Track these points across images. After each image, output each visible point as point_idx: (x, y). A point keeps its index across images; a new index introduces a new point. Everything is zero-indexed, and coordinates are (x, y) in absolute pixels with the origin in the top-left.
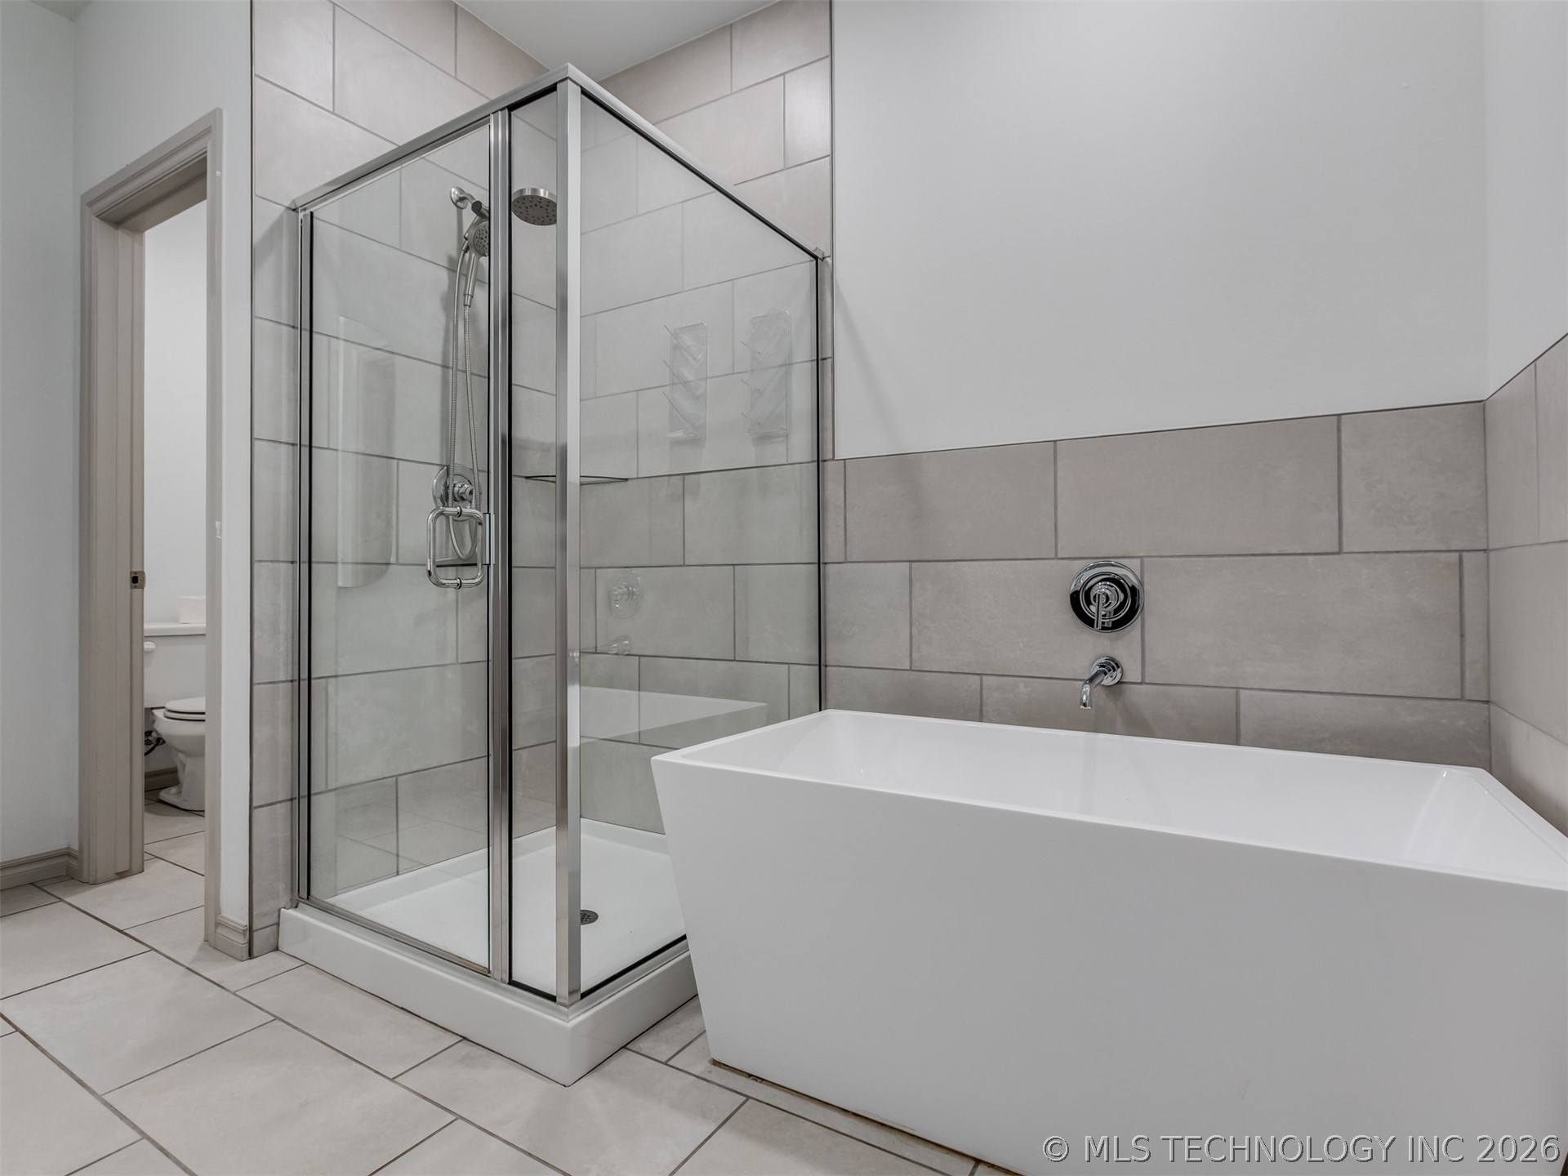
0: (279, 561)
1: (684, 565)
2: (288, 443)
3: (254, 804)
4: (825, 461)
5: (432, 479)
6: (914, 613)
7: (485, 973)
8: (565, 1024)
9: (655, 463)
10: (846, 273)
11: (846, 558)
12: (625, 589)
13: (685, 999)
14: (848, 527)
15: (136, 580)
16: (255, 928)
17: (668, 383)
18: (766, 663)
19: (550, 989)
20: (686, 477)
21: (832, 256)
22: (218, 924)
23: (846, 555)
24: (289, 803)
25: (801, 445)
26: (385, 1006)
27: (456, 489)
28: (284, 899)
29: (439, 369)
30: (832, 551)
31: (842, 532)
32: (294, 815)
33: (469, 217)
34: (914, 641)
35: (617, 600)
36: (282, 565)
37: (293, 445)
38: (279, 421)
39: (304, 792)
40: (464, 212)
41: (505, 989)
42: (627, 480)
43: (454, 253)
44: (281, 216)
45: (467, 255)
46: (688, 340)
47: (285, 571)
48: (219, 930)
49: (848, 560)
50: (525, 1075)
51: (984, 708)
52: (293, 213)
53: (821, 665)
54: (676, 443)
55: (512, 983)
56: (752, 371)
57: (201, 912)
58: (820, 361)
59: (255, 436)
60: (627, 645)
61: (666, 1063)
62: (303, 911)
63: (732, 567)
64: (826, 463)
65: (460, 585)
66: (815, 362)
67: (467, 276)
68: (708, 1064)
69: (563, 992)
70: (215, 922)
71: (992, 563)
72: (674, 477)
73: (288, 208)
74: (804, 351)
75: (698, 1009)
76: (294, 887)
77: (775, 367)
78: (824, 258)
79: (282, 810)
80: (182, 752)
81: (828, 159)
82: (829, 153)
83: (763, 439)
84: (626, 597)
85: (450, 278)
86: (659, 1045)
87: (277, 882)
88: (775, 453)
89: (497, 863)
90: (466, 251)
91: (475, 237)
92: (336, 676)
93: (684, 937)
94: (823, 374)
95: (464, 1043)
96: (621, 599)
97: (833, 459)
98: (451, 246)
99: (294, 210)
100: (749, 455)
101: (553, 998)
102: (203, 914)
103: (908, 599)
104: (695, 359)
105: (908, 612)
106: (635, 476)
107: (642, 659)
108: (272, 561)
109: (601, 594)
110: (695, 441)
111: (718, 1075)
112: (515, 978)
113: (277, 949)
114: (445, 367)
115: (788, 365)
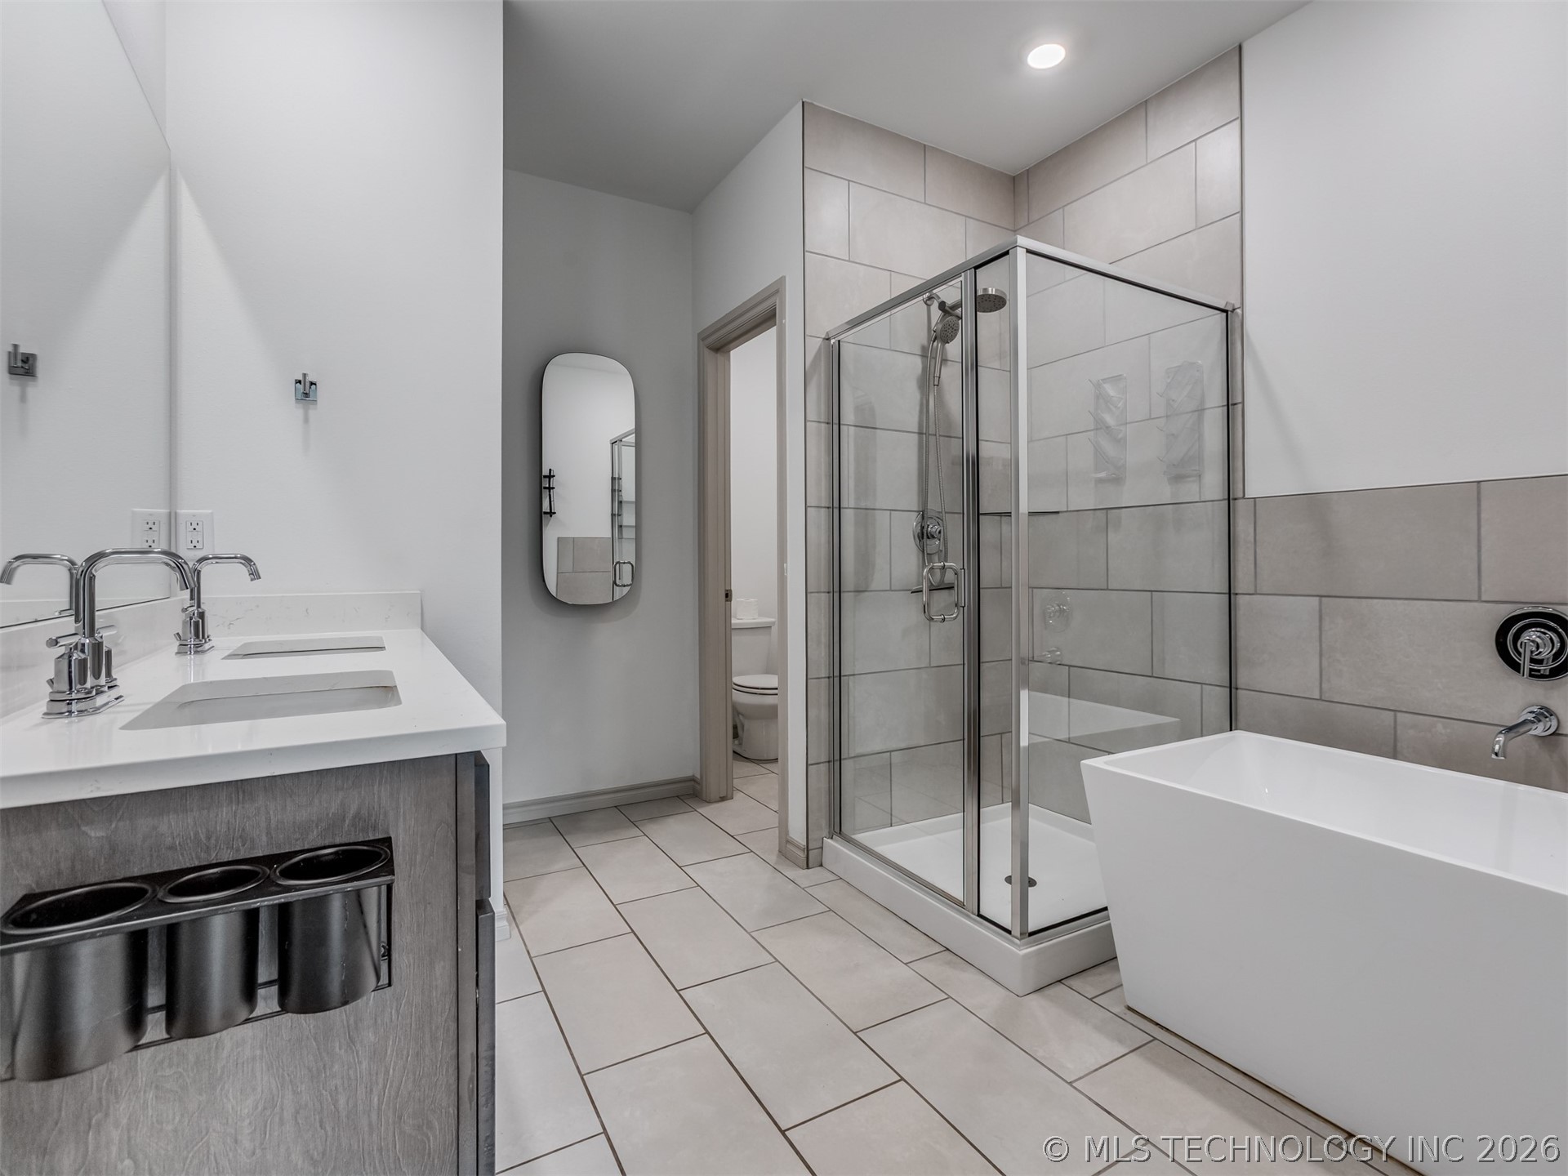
0: (821, 592)
1: (1107, 589)
2: (825, 507)
3: (809, 763)
4: (1235, 499)
5: (913, 521)
6: (1324, 645)
7: (962, 905)
8: (1018, 951)
9: (1083, 498)
10: (1255, 324)
11: (1256, 591)
12: (1057, 608)
13: (1108, 960)
14: (1258, 562)
15: (728, 595)
16: (810, 847)
17: (1092, 428)
18: (1181, 681)
19: (1007, 924)
20: (1109, 511)
21: (1242, 307)
22: (788, 842)
23: (1256, 587)
24: (827, 764)
25: (1212, 483)
26: (895, 917)
27: (929, 529)
28: (825, 832)
29: (916, 436)
30: (1243, 582)
31: (1253, 566)
32: (831, 772)
33: (936, 314)
34: (1324, 673)
35: (1050, 617)
36: (823, 594)
37: (828, 508)
38: (820, 493)
39: (837, 757)
40: (932, 307)
41: (974, 919)
42: (1058, 512)
43: (925, 342)
44: (821, 345)
45: (935, 343)
46: (1110, 390)
47: (824, 597)
48: (788, 846)
49: (1258, 592)
50: (989, 982)
51: (1399, 745)
52: (827, 341)
53: (1232, 687)
54: (1100, 481)
55: (979, 915)
56: (1167, 416)
57: (777, 830)
58: (1231, 407)
59: (808, 505)
60: (1059, 655)
61: (1091, 999)
62: (837, 841)
63: (1149, 593)
64: (1237, 501)
65: (944, 620)
66: (1226, 408)
67: (935, 358)
68: (1124, 1008)
69: (1016, 932)
70: (785, 841)
71: (1406, 602)
72: (1098, 512)
73: (824, 339)
74: (1215, 397)
75: (1117, 968)
76: (831, 824)
77: (1187, 413)
78: (1234, 310)
79: (823, 768)
80: (742, 715)
81: (1238, 215)
82: (1239, 209)
83: (1178, 478)
84: (1058, 614)
85: (923, 363)
86: (1088, 985)
87: (821, 819)
88: (1189, 491)
89: (970, 825)
90: (934, 341)
91: (941, 331)
92: (854, 675)
93: (1106, 909)
94: (1233, 419)
95: (947, 952)
96: (1054, 616)
97: (1244, 497)
98: (923, 337)
99: (827, 339)
100: (1165, 493)
101: (1009, 932)
102: (777, 832)
103: (1317, 632)
104: (1116, 407)
105: (1318, 644)
106: (1066, 510)
107: (1071, 668)
108: (817, 592)
109: (1037, 611)
110: (1117, 480)
111: (1130, 1016)
112: (982, 913)
113: (821, 865)
114: (920, 433)
115: (1200, 411)
